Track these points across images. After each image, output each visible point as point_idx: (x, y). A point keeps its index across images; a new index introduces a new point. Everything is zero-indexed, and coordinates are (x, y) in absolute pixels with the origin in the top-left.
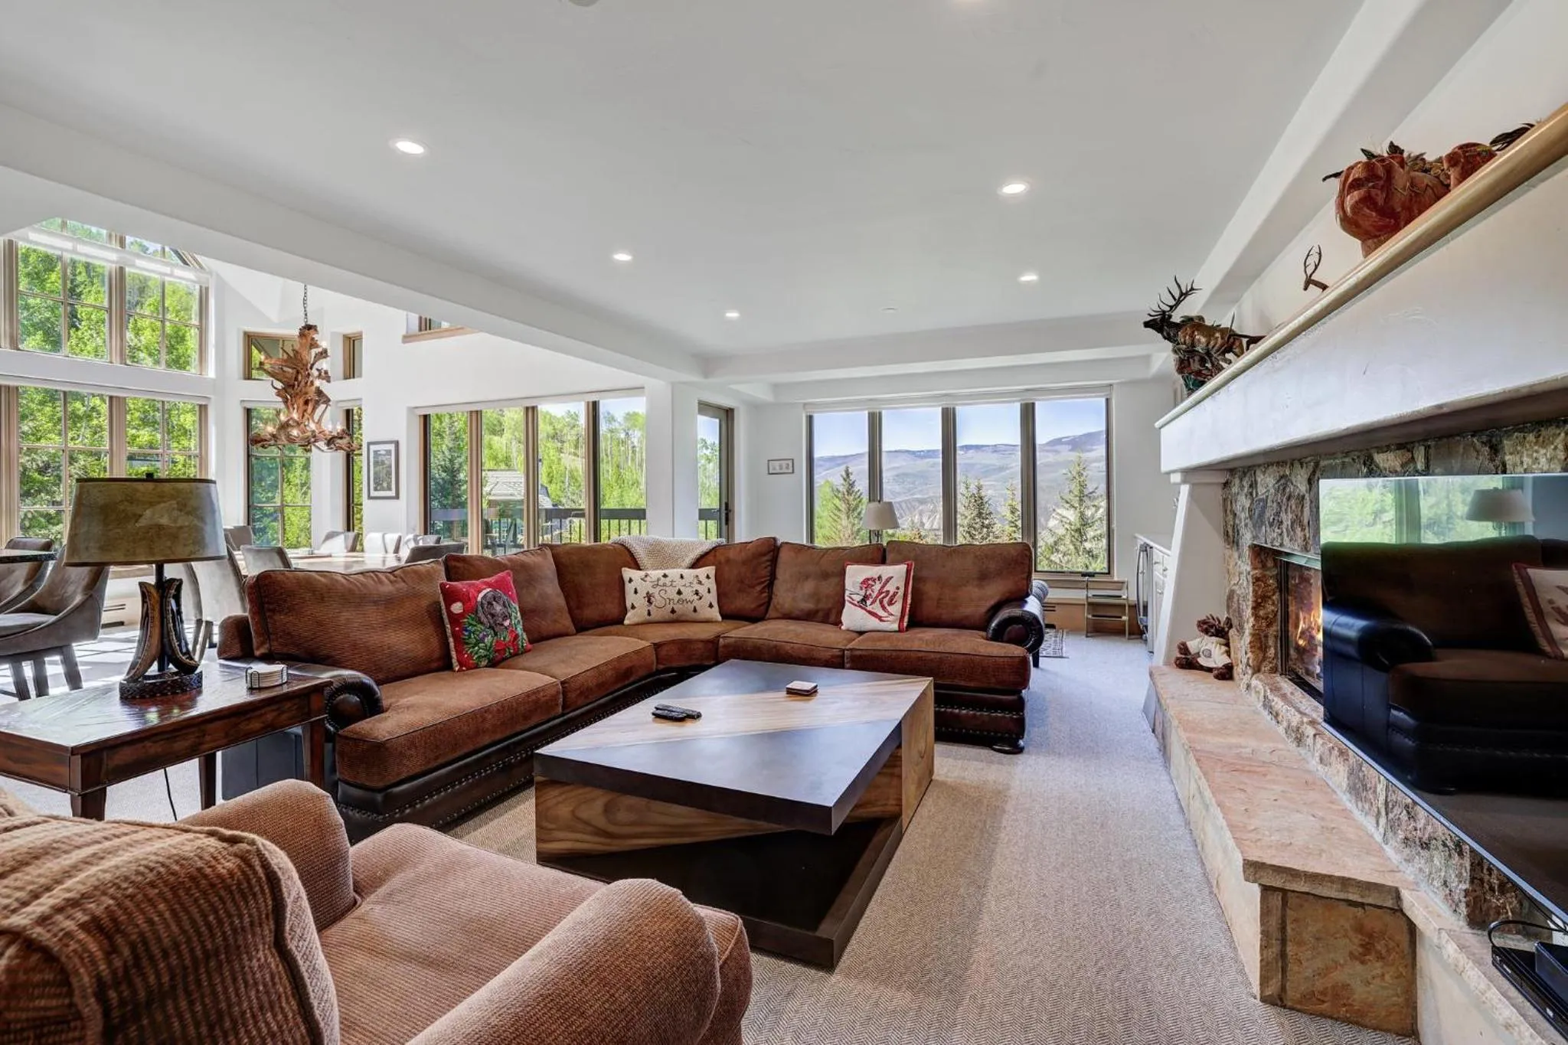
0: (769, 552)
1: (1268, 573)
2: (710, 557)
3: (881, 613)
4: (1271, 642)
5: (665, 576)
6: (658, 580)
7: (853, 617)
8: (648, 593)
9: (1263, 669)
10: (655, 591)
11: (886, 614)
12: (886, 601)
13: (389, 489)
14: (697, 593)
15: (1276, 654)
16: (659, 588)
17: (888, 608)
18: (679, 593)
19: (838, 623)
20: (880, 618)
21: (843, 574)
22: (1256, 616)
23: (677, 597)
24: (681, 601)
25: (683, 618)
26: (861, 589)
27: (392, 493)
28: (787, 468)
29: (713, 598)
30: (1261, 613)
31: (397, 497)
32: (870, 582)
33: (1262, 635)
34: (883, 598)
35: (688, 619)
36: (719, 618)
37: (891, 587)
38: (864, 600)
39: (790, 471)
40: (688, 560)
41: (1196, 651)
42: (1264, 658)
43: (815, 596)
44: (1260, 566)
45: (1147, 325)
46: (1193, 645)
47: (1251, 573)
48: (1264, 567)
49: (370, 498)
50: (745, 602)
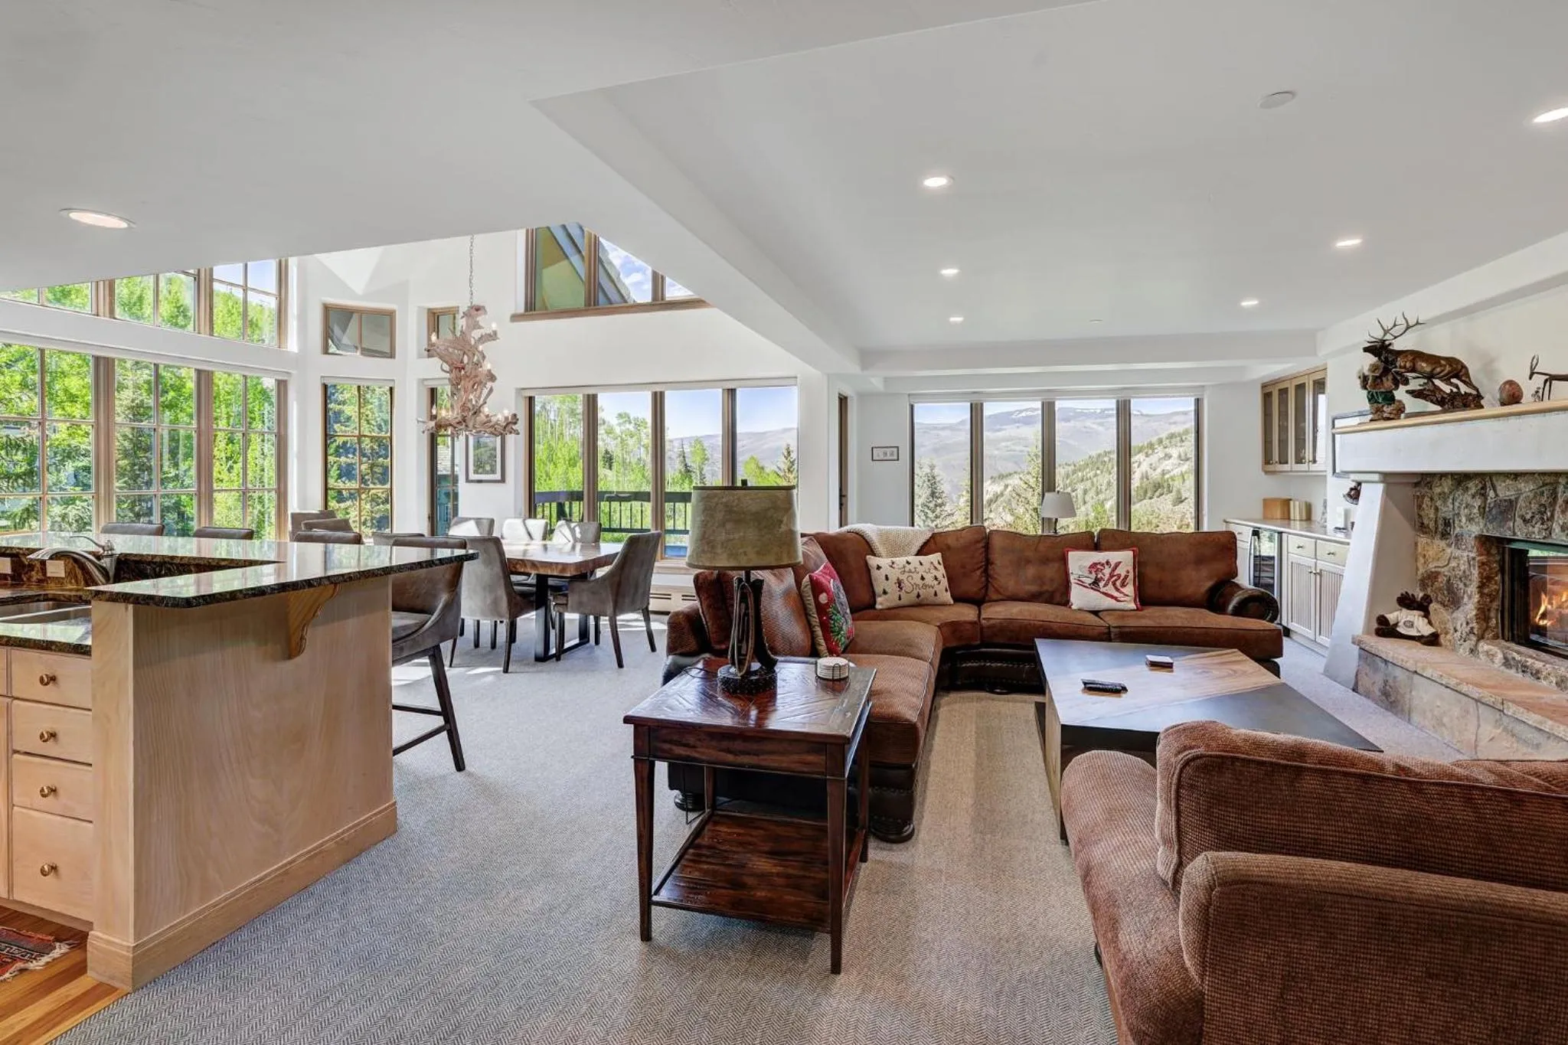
0: (982, 540)
1: (1491, 558)
2: (932, 545)
3: (1116, 594)
4: (1492, 614)
5: (908, 563)
6: (904, 567)
7: (1081, 597)
8: (898, 579)
9: (1486, 636)
10: (903, 577)
11: (1122, 595)
12: (1118, 583)
13: (493, 472)
14: (936, 579)
15: (1497, 623)
16: (907, 574)
17: (1122, 589)
18: (923, 578)
19: (1066, 603)
20: (1116, 599)
21: (1064, 560)
22: (1482, 594)
23: (920, 582)
24: (925, 586)
25: (925, 602)
26: (1091, 573)
27: (498, 476)
28: (892, 454)
29: (945, 582)
30: (1486, 591)
31: (503, 480)
32: (1099, 566)
33: (1486, 608)
34: (1116, 580)
35: (928, 602)
36: (952, 602)
37: (1121, 571)
38: (1096, 582)
39: (896, 458)
40: (915, 549)
41: (1395, 622)
42: (1487, 627)
43: (1039, 579)
44: (1485, 552)
45: (1366, 350)
46: (1392, 617)
47: (1478, 558)
48: (1489, 553)
49: (468, 480)
50: (971, 586)
